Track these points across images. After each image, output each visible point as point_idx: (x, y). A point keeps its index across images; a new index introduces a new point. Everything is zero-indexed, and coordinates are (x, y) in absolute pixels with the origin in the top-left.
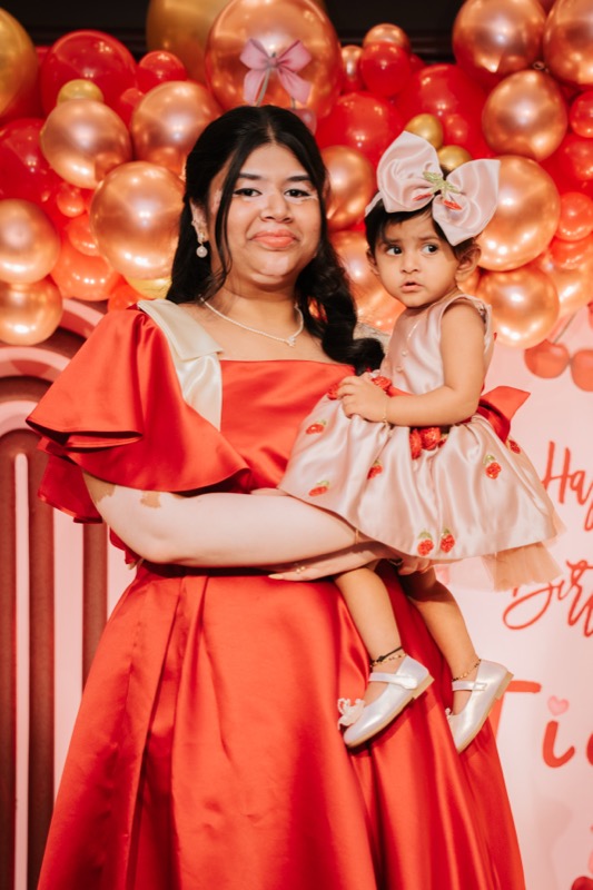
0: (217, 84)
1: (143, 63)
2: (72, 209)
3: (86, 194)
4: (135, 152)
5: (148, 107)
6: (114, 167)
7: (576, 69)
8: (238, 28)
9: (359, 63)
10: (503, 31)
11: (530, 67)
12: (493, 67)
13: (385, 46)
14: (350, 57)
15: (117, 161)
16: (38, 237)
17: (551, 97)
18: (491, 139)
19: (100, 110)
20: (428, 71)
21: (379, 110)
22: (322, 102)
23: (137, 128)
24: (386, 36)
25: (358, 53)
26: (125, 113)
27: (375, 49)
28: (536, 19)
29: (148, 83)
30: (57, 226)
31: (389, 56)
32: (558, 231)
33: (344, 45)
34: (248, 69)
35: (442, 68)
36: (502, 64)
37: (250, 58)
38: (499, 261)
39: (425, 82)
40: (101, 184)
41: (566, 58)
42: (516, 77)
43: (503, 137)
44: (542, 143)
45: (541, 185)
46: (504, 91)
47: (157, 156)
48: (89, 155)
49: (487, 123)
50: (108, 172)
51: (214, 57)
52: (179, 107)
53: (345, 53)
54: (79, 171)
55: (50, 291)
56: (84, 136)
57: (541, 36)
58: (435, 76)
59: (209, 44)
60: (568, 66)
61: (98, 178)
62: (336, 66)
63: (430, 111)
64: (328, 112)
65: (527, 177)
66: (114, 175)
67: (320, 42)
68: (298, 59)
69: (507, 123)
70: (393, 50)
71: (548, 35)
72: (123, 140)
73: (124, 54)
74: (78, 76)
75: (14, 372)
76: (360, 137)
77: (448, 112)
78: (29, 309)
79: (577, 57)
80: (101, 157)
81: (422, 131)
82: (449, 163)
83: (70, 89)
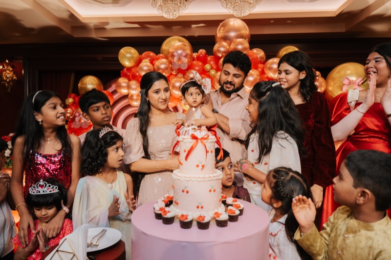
0: (170, 59)
1: (157, 56)
5: (157, 63)
8: (173, 49)
9: (197, 56)
10: (222, 49)
12: (220, 56)
14: (195, 55)
16: (138, 87)
19: (149, 64)
20: (209, 57)
21: (200, 64)
22: (189, 62)
23: (155, 67)
24: (202, 51)
25: (197, 54)
26: (153, 65)
27: (200, 53)
28: (227, 47)
29: (158, 59)
31: (202, 54)
33: (194, 53)
34: (175, 56)
36: (222, 55)
37: (175, 54)
39: (209, 59)
49: (219, 65)
51: (170, 55)
52: (163, 63)
53: (194, 54)
56: (146, 68)
57: (229, 50)
58: (211, 58)
59: (168, 53)
62: (191, 56)
63: (209, 63)
64: (190, 64)
67: (189, 52)
68: (184, 54)
72: (152, 69)
73: (155, 55)
74: (146, 59)
76: (197, 68)
77: (213, 64)
78: (137, 100)
81: (208, 67)
82: (213, 72)
83: (144, 61)
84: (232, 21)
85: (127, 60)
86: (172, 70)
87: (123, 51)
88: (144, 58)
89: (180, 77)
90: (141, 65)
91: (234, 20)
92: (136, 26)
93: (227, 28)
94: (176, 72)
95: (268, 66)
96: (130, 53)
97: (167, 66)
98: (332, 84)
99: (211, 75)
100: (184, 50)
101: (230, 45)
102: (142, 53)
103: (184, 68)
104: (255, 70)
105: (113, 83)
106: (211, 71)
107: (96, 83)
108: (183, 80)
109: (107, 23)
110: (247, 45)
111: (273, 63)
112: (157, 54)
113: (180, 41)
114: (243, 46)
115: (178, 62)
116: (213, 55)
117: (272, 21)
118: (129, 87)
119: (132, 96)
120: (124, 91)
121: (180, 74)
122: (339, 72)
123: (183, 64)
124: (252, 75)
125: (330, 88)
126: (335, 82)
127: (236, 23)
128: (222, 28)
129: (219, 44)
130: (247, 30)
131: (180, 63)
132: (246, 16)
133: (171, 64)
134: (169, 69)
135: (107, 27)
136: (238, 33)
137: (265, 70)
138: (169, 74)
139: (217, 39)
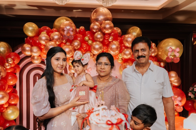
0: (61, 32)
1: (52, 30)
2: (43, 47)
3: (44, 45)
4: (50, 40)
5: (52, 35)
6: (48, 42)
7: (105, 32)
8: (64, 26)
9: (79, 30)
10: (96, 27)
11: (99, 31)
12: (95, 31)
13: (82, 29)
14: (78, 30)
15: (48, 41)
16: (38, 51)
17: (102, 34)
18: (95, 39)
19: (46, 35)
20: (87, 32)
21: (81, 36)
23: (51, 37)
24: (82, 28)
25: (79, 29)
26: (49, 36)
27: (81, 29)
28: (100, 26)
29: (52, 32)
30: (41, 49)
31: (82, 30)
32: (103, 50)
33: (77, 28)
34: (65, 30)
35: (89, 31)
36: (96, 31)
37: (65, 29)
38: (96, 54)
39: (87, 33)
40: (46, 44)
41: (103, 30)
42: (98, 32)
43: (96, 39)
44: (101, 40)
45: (101, 45)
46: (96, 34)
47: (53, 41)
48: (44, 40)
49: (94, 37)
50: (47, 43)
51: (61, 29)
52: (56, 35)
53: (77, 29)
54: (43, 42)
55: (40, 57)
56: (44, 38)
57: (100, 28)
58: (88, 32)
59: (60, 28)
60: (104, 31)
61: (45, 43)
62: (76, 31)
63: (87, 36)
64: (75, 36)
65: (99, 44)
66: (48, 43)
67: (74, 28)
68: (71, 29)
69: (97, 38)
70: (83, 29)
71: (101, 28)
72: (49, 39)
73: (50, 29)
74: (44, 31)
75: (36, 66)
76: (79, 39)
77: (90, 36)
78: (37, 59)
79: (105, 30)
80: (46, 41)
81: (87, 38)
82: (90, 42)
83: (42, 33)
84: (101, 9)
85: (30, 31)
86: (63, 39)
87: (27, 25)
88: (42, 31)
89: (69, 45)
90: (40, 36)
91: (103, 9)
92: (36, 8)
93: (98, 13)
94: (65, 41)
95: (126, 39)
96: (32, 27)
97: (59, 37)
98: (161, 50)
99: (89, 44)
100: (71, 27)
101: (101, 25)
102: (41, 27)
103: (71, 39)
104: (116, 41)
105: (20, 47)
106: (89, 41)
107: (7, 47)
108: (70, 47)
109: (15, 5)
110: (112, 25)
111: (129, 37)
112: (51, 29)
113: (67, 20)
114: (110, 26)
115: (67, 34)
116: (89, 30)
117: (123, 11)
118: (31, 51)
119: (34, 57)
120: (28, 53)
121: (68, 42)
122: (164, 44)
123: (70, 36)
124: (115, 44)
125: (160, 53)
126: (163, 49)
127: (104, 10)
128: (95, 14)
129: (94, 23)
130: (110, 15)
131: (68, 35)
132: (110, 6)
133: (62, 36)
134: (61, 39)
135: (15, 8)
136: (105, 17)
137: (124, 41)
138: (61, 42)
139: (92, 20)
